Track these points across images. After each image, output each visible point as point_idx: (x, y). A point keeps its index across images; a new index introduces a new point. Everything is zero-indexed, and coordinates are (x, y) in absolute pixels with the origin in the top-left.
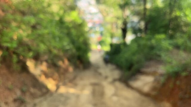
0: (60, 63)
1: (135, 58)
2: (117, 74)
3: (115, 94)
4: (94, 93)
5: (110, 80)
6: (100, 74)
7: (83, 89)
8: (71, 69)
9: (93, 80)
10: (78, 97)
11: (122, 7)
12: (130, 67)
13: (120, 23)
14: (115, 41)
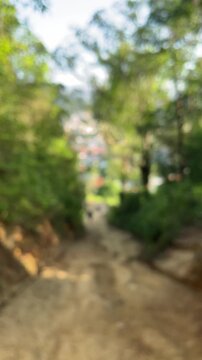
0: (40, 229)
1: (165, 221)
2: (133, 248)
3: (134, 281)
4: (98, 279)
5: (122, 258)
6: (104, 249)
7: (79, 272)
8: (56, 240)
9: (95, 260)
10: (74, 285)
11: (142, 130)
12: (156, 236)
13: (138, 157)
14: (129, 187)
